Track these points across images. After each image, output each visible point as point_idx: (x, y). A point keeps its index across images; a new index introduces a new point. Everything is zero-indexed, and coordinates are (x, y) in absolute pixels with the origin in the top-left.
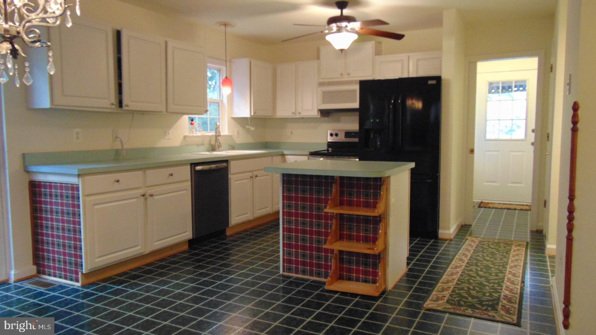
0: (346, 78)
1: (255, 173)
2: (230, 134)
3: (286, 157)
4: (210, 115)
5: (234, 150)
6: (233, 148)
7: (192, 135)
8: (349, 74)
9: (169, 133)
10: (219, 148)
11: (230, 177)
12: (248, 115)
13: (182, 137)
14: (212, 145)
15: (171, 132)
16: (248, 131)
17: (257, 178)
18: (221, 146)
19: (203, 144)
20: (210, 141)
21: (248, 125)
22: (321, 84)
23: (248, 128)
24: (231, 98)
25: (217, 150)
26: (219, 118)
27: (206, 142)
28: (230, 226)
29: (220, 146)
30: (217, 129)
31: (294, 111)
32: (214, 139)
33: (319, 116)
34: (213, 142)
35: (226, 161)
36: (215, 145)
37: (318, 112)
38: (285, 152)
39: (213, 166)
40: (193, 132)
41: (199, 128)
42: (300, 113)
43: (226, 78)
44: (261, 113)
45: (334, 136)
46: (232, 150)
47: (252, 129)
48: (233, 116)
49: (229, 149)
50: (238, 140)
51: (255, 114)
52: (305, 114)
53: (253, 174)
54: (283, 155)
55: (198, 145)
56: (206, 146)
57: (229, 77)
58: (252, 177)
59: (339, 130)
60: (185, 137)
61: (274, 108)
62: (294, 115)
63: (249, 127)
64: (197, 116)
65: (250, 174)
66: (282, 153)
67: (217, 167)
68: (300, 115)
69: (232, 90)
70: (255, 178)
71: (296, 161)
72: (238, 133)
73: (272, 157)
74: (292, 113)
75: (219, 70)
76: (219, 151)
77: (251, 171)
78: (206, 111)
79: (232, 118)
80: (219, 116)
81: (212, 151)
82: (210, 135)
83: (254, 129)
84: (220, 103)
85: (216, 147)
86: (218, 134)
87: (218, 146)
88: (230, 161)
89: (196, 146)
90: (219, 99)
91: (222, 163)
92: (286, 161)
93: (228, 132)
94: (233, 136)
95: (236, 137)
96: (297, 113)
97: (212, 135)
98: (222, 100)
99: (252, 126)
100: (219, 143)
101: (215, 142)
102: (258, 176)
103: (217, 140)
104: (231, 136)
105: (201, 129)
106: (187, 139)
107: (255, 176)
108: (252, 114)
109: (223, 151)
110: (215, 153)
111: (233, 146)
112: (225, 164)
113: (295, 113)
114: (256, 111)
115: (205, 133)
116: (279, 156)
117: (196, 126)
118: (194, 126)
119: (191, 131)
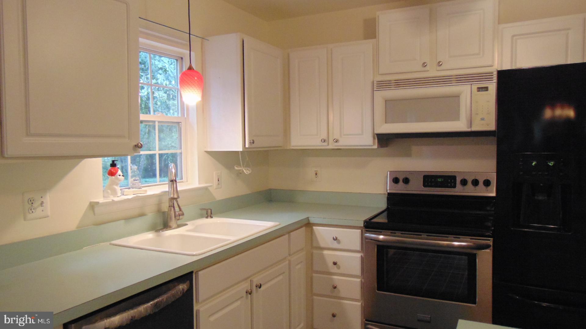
0: (433, 72)
1: (257, 280)
2: (202, 186)
3: (314, 227)
5: (212, 217)
6: (209, 214)
7: (111, 198)
8: (439, 64)
9: (42, 203)
11: (198, 311)
12: (240, 149)
13: (86, 205)
14: (164, 213)
15: (48, 198)
17: (262, 288)
18: (183, 214)
19: (142, 215)
20: (159, 204)
21: (239, 165)
22: (382, 85)
23: (237, 170)
24: (204, 106)
25: (173, 223)
26: (181, 153)
27: (150, 209)
29: (180, 215)
30: (172, 181)
31: (324, 136)
32: (166, 200)
33: (376, 147)
34: (165, 207)
36: (169, 213)
37: (374, 138)
38: (312, 220)
39: (143, 310)
40: (114, 193)
41: (132, 180)
43: (190, 68)
44: (263, 143)
45: (401, 182)
46: (207, 217)
47: (247, 171)
48: (209, 150)
49: (201, 216)
50: (220, 195)
51: (253, 146)
52: (346, 142)
53: (251, 282)
54: (308, 225)
55: (127, 219)
56: (150, 217)
57: (195, 67)
58: (249, 293)
59: (411, 173)
60: (93, 206)
61: (287, 132)
62: (325, 144)
63: (240, 168)
65: (246, 286)
66: (306, 222)
67: (156, 305)
68: (336, 144)
69: (203, 96)
70: (257, 291)
71: (335, 239)
72: (218, 181)
73: (289, 233)
74: (321, 139)
75: (180, 59)
76: (179, 226)
77: (246, 279)
78: (136, 146)
79: (207, 152)
80: (181, 148)
81: (162, 227)
82: (159, 194)
83: (249, 172)
84: (181, 122)
85: (171, 218)
86: (174, 194)
87: (175, 217)
88: (196, 273)
89: (123, 221)
90: (180, 115)
91: (175, 287)
92: (317, 240)
93: (199, 181)
94: (209, 188)
95: (216, 189)
96: (331, 140)
97: (162, 192)
98: (185, 118)
99: (247, 166)
100: (177, 209)
101: (169, 207)
102: (262, 284)
103: (173, 204)
104: (206, 188)
105: (135, 181)
106: (97, 209)
107: (256, 286)
108: (247, 146)
109: (186, 225)
110: (168, 233)
111: (209, 209)
112: (183, 287)
113: (327, 140)
114: (253, 140)
115: (146, 191)
116: (301, 227)
117: (123, 176)
118: (118, 179)
119: (109, 191)
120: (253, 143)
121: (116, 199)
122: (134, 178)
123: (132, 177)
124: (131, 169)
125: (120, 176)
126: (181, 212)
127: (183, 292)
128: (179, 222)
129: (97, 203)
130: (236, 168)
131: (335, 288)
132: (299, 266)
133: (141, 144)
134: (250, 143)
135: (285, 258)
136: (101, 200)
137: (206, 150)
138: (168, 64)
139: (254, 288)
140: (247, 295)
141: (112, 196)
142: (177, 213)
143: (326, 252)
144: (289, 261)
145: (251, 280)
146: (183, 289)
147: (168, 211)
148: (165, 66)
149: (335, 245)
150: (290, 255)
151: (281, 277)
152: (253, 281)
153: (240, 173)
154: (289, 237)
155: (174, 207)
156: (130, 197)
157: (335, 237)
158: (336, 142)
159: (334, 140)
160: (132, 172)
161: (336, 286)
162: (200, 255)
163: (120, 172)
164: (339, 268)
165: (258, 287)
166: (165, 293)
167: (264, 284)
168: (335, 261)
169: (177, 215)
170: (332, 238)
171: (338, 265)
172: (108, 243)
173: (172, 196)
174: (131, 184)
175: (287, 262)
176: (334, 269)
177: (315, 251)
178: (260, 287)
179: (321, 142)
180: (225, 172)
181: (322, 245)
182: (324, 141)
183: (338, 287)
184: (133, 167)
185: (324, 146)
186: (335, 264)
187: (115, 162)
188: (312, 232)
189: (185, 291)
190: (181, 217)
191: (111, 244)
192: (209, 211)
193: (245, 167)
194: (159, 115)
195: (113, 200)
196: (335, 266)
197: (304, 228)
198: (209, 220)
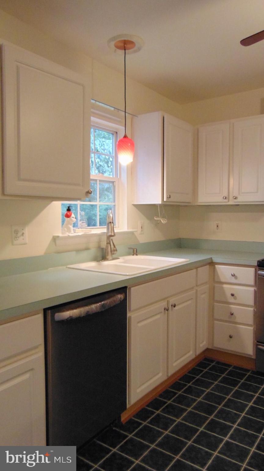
1: (172, 301)
2: (130, 230)
3: (216, 266)
4: (100, 201)
5: (137, 255)
6: (135, 252)
7: (67, 234)
9: (23, 234)
10: (112, 254)
11: (130, 317)
12: (159, 202)
13: (51, 238)
14: (103, 249)
15: (27, 230)
16: (157, 224)
17: (176, 308)
18: (116, 250)
19: (87, 249)
20: (99, 242)
21: (158, 216)
23: (156, 220)
24: (132, 169)
25: (109, 257)
26: (115, 206)
27: (93, 245)
28: (128, 406)
29: (114, 251)
30: (110, 223)
31: (226, 194)
32: (105, 238)
34: (104, 245)
35: (123, 290)
36: (106, 249)
38: (216, 259)
39: (94, 307)
40: (69, 230)
41: (81, 222)
42: (236, 198)
43: (125, 137)
44: (177, 198)
46: (133, 255)
47: (163, 221)
48: (136, 203)
49: (129, 254)
50: (143, 239)
51: (170, 200)
52: (244, 199)
53: (168, 302)
54: (211, 264)
55: (78, 251)
56: (93, 251)
57: (129, 136)
58: (167, 309)
60: (55, 239)
61: (195, 192)
62: (226, 200)
63: (158, 219)
64: (79, 203)
65: (164, 304)
66: (210, 261)
67: (103, 306)
68: (235, 200)
69: (135, 157)
70: (172, 309)
71: (233, 275)
72: (142, 228)
73: (197, 268)
74: (222, 198)
75: (116, 134)
76: (113, 259)
77: (164, 299)
78: (87, 192)
79: (134, 205)
80: (115, 202)
81: (101, 259)
82: (100, 234)
83: (165, 222)
84: (115, 182)
85: (108, 253)
86: (111, 232)
87: (111, 251)
88: (129, 288)
89: (75, 252)
90: (114, 176)
91: (114, 296)
92: (218, 276)
93: (128, 227)
94: (134, 232)
95: (140, 234)
96: (231, 197)
97: (102, 233)
98: (118, 179)
99: (163, 217)
100: (112, 246)
101: (107, 244)
102: (176, 304)
103: (110, 242)
104: (132, 233)
105: (83, 223)
106: (58, 242)
107: (172, 306)
108: (165, 200)
109: (119, 258)
110: (106, 263)
111: (136, 249)
112: (120, 297)
113: (228, 197)
114: (170, 195)
115: (91, 231)
116: (206, 265)
117: (75, 218)
118: (72, 220)
119: (66, 229)
120: (170, 197)
121: (71, 235)
122: (82, 221)
123: (80, 220)
124: (80, 215)
125: (73, 218)
126: (115, 249)
127: (121, 300)
128: (114, 256)
129: (58, 237)
130: (155, 219)
131: (232, 314)
132: (203, 296)
133: (91, 191)
134: (167, 197)
135: (193, 288)
136: (60, 235)
137: (133, 204)
138: (99, 146)
139: (170, 307)
140: (165, 311)
141: (68, 233)
142: (112, 249)
143: (225, 286)
144: (197, 291)
145: (168, 301)
146: (121, 298)
147: (106, 247)
148: (97, 148)
149: (233, 280)
150: (197, 286)
151: (189, 302)
152: (169, 301)
153: (158, 223)
154: (197, 271)
155: (110, 244)
156: (80, 234)
157: (233, 274)
158: (235, 199)
159: (233, 197)
160: (80, 217)
161: (233, 313)
162: (132, 275)
163: (73, 215)
164: (235, 298)
165: (173, 306)
166: (109, 298)
167: (177, 305)
168: (233, 293)
169: (112, 250)
170: (231, 275)
171: (236, 297)
172: (65, 267)
173: (110, 234)
174: (80, 226)
175: (195, 291)
176: (232, 300)
177: (216, 285)
178: (175, 306)
179: (223, 199)
180: (147, 222)
181: (223, 280)
182: (225, 198)
183: (234, 314)
184: (81, 213)
185: (225, 202)
186: (233, 295)
187: (70, 208)
188: (214, 269)
189: (122, 300)
190: (115, 252)
191: (67, 267)
192: (135, 250)
193: (162, 218)
194: (99, 175)
195: (69, 236)
196: (232, 297)
197: (208, 266)
198: (135, 257)
